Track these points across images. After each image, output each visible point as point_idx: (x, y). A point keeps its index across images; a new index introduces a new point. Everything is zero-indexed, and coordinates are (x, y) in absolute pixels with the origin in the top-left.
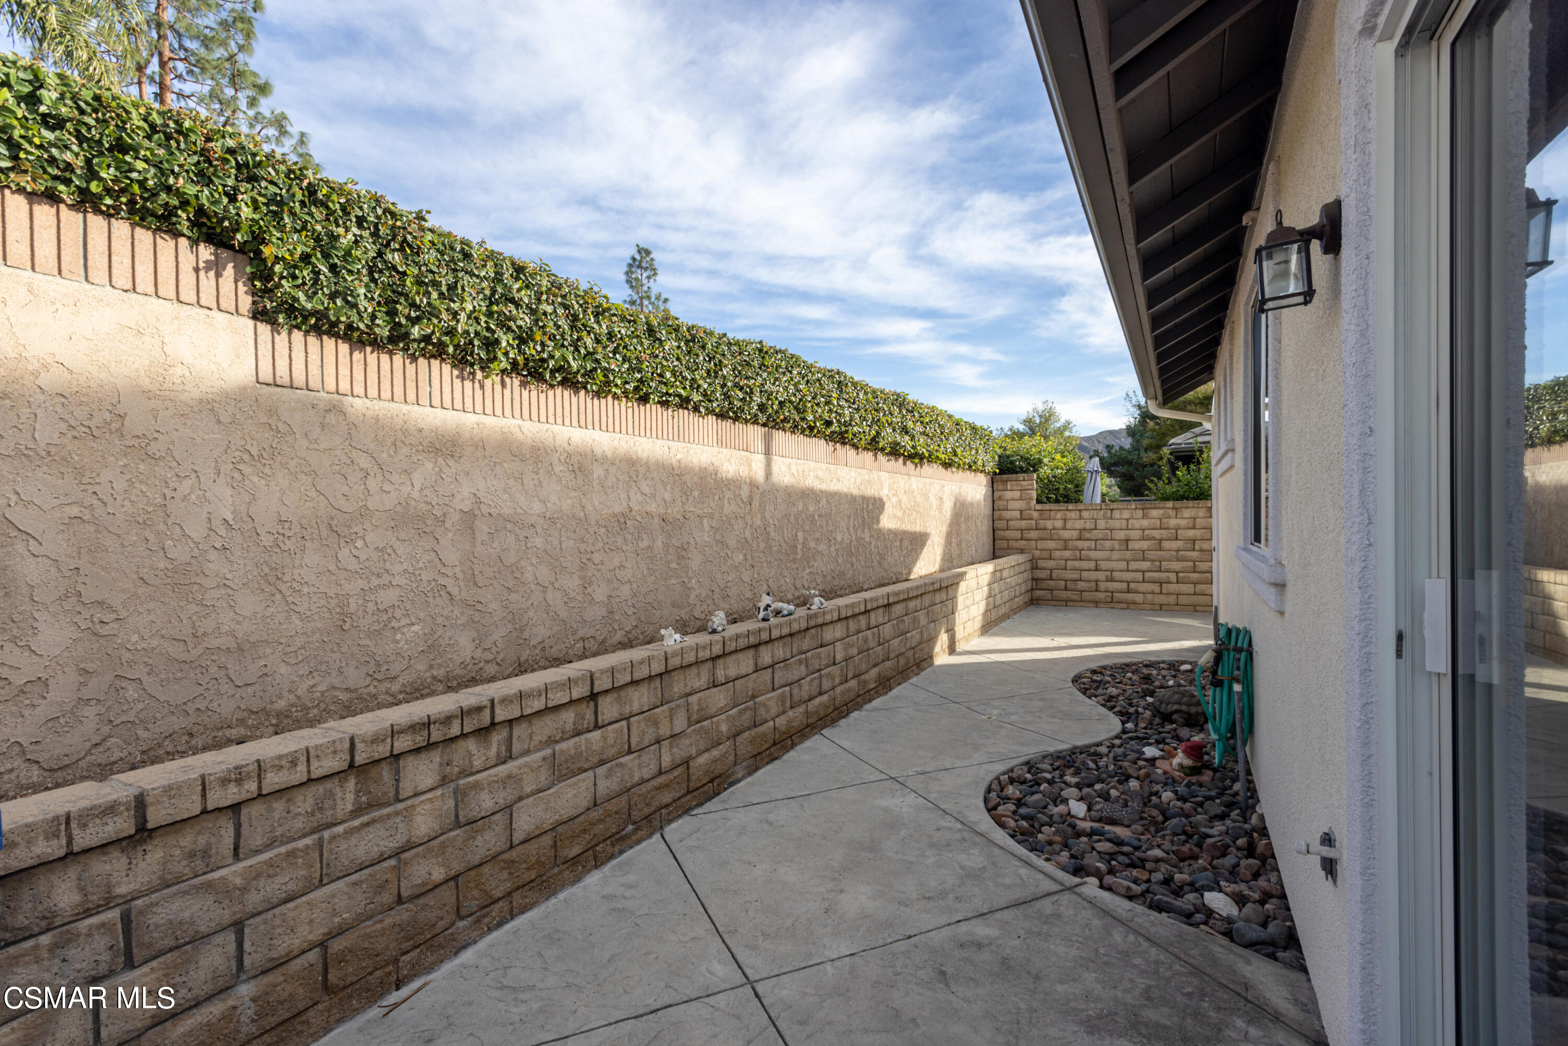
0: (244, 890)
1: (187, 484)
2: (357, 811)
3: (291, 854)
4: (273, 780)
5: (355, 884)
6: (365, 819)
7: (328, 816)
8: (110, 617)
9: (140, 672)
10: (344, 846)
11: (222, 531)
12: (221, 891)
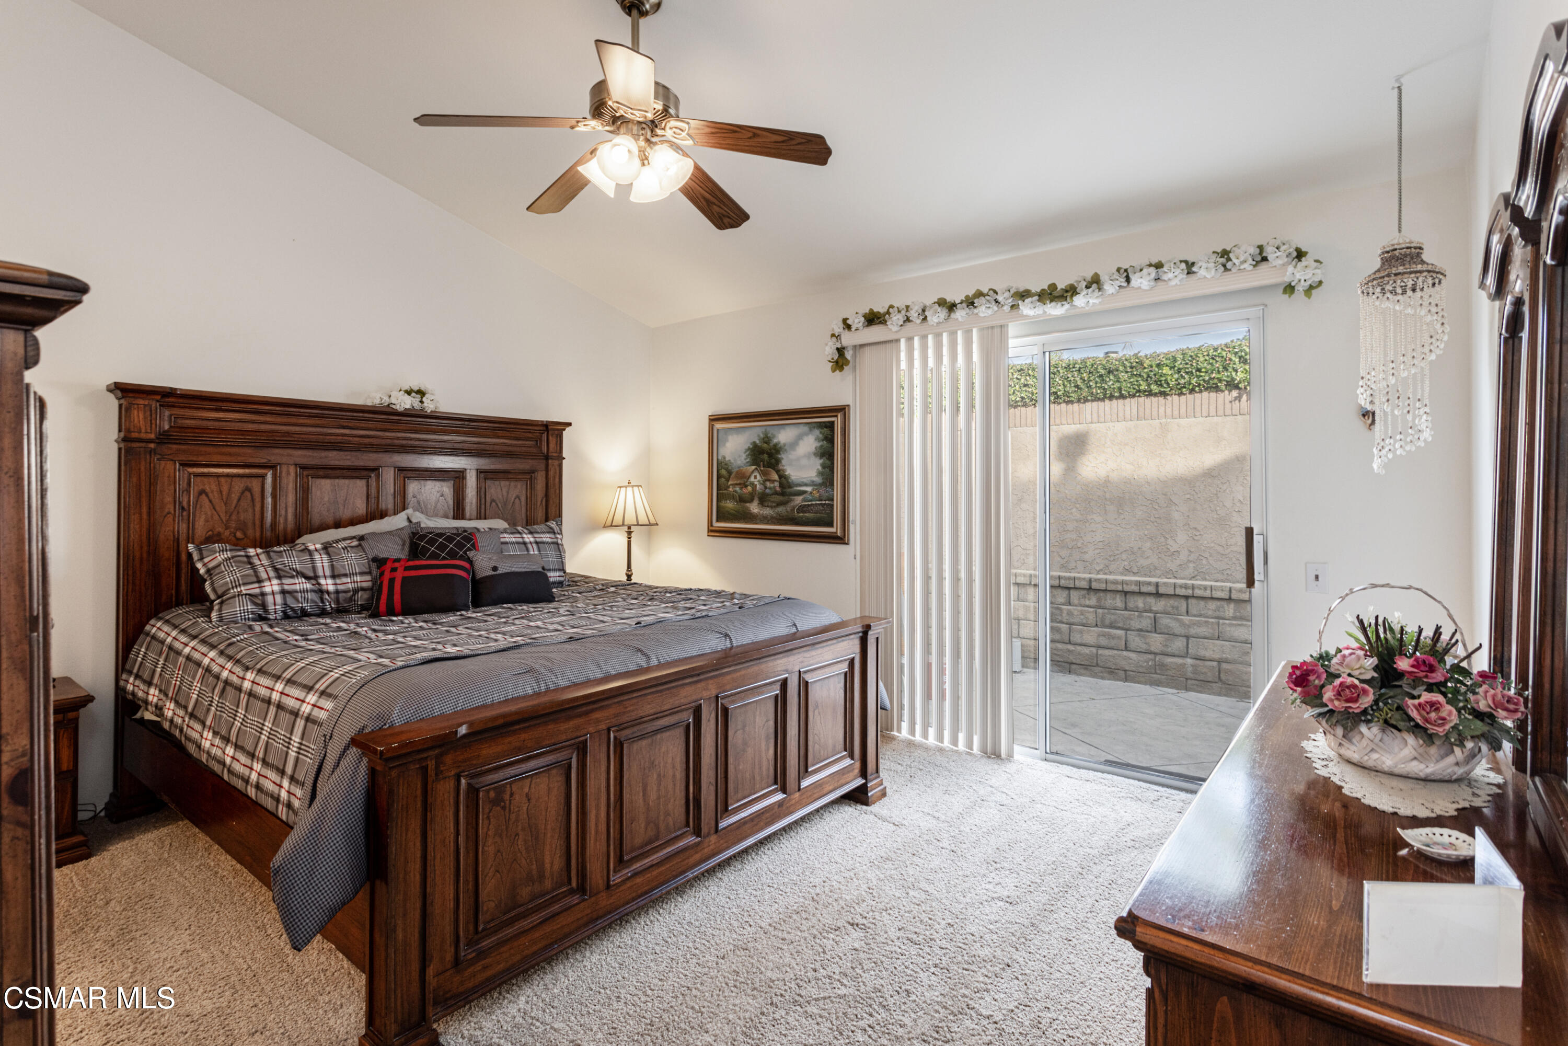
0: (1189, 626)
1: (1225, 486)
2: (1234, 618)
3: (1206, 622)
4: (1198, 592)
5: (1233, 646)
6: (1239, 622)
7: (1222, 614)
8: (1198, 533)
9: (1207, 555)
10: (1228, 629)
11: (1238, 504)
12: (1182, 624)
